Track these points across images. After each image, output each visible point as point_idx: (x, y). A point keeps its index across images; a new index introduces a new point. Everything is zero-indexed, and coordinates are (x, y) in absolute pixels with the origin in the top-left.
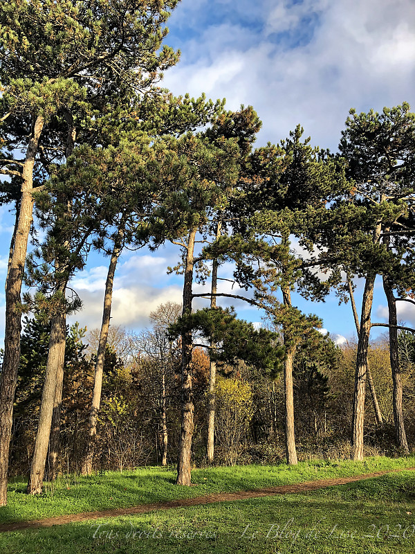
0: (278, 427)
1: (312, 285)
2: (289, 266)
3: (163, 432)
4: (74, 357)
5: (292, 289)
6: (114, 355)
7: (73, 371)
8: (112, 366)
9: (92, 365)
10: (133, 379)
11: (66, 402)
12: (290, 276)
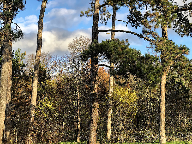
0: (153, 120)
1: (184, 24)
2: (168, 10)
3: (77, 121)
4: (18, 72)
5: (169, 27)
6: (45, 71)
7: (18, 81)
8: (44, 78)
9: (30, 77)
10: (58, 87)
11: (14, 101)
12: (169, 18)
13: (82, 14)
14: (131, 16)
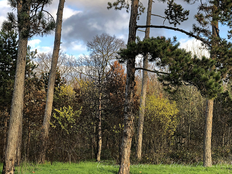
6: (59, 75)
10: (76, 94)
13: (109, 6)
14: (169, 11)
